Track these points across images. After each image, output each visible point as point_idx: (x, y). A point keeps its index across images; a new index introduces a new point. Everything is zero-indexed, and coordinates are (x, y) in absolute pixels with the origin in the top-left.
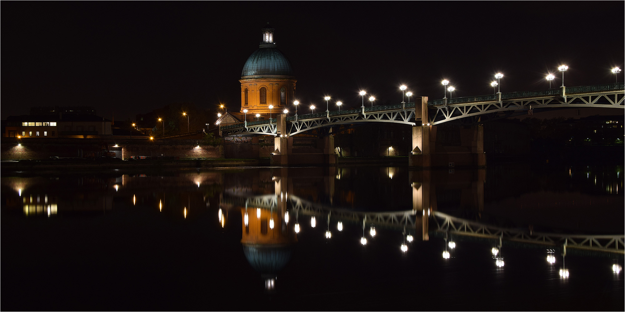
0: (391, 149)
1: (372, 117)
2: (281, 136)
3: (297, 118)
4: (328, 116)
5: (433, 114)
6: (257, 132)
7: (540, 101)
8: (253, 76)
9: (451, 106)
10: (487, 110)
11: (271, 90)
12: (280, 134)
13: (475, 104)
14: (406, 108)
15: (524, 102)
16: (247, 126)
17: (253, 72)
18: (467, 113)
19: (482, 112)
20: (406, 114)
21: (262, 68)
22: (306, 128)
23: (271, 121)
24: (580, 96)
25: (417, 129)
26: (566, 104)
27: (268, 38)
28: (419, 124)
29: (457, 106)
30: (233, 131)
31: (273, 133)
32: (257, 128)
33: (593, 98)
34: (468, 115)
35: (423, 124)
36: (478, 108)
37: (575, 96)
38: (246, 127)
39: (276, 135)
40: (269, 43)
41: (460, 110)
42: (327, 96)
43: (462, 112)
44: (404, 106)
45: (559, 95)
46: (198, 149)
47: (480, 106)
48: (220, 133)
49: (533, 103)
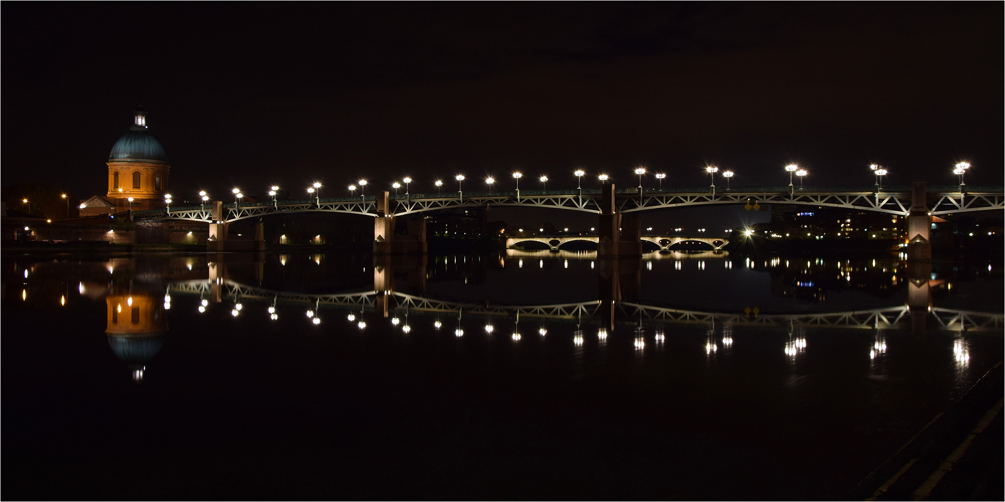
0: (283, 237)
1: (326, 208)
2: (218, 222)
3: (236, 206)
4: (276, 205)
5: (394, 207)
6: (182, 218)
7: (497, 200)
8: (126, 160)
9: (412, 201)
10: (448, 205)
11: (145, 175)
12: (217, 221)
13: (437, 200)
14: (365, 200)
15: (482, 201)
16: (170, 212)
17: (126, 155)
18: (428, 207)
19: (443, 207)
20: (365, 206)
21: (136, 152)
22: (248, 215)
23: (203, 208)
24: (531, 198)
25: (380, 220)
26: (519, 203)
27: (141, 121)
28: (381, 215)
29: (418, 201)
30: (149, 216)
31: (205, 219)
32: (183, 214)
33: (541, 200)
34: (429, 209)
35: (386, 216)
36: (439, 204)
37: (526, 198)
38: (168, 212)
39: (211, 222)
40: (141, 126)
41: (421, 204)
42: (274, 185)
43: (423, 206)
44: (364, 199)
45: (514, 196)
46: (111, 233)
47: (441, 202)
48: (132, 218)
49: (490, 201)
